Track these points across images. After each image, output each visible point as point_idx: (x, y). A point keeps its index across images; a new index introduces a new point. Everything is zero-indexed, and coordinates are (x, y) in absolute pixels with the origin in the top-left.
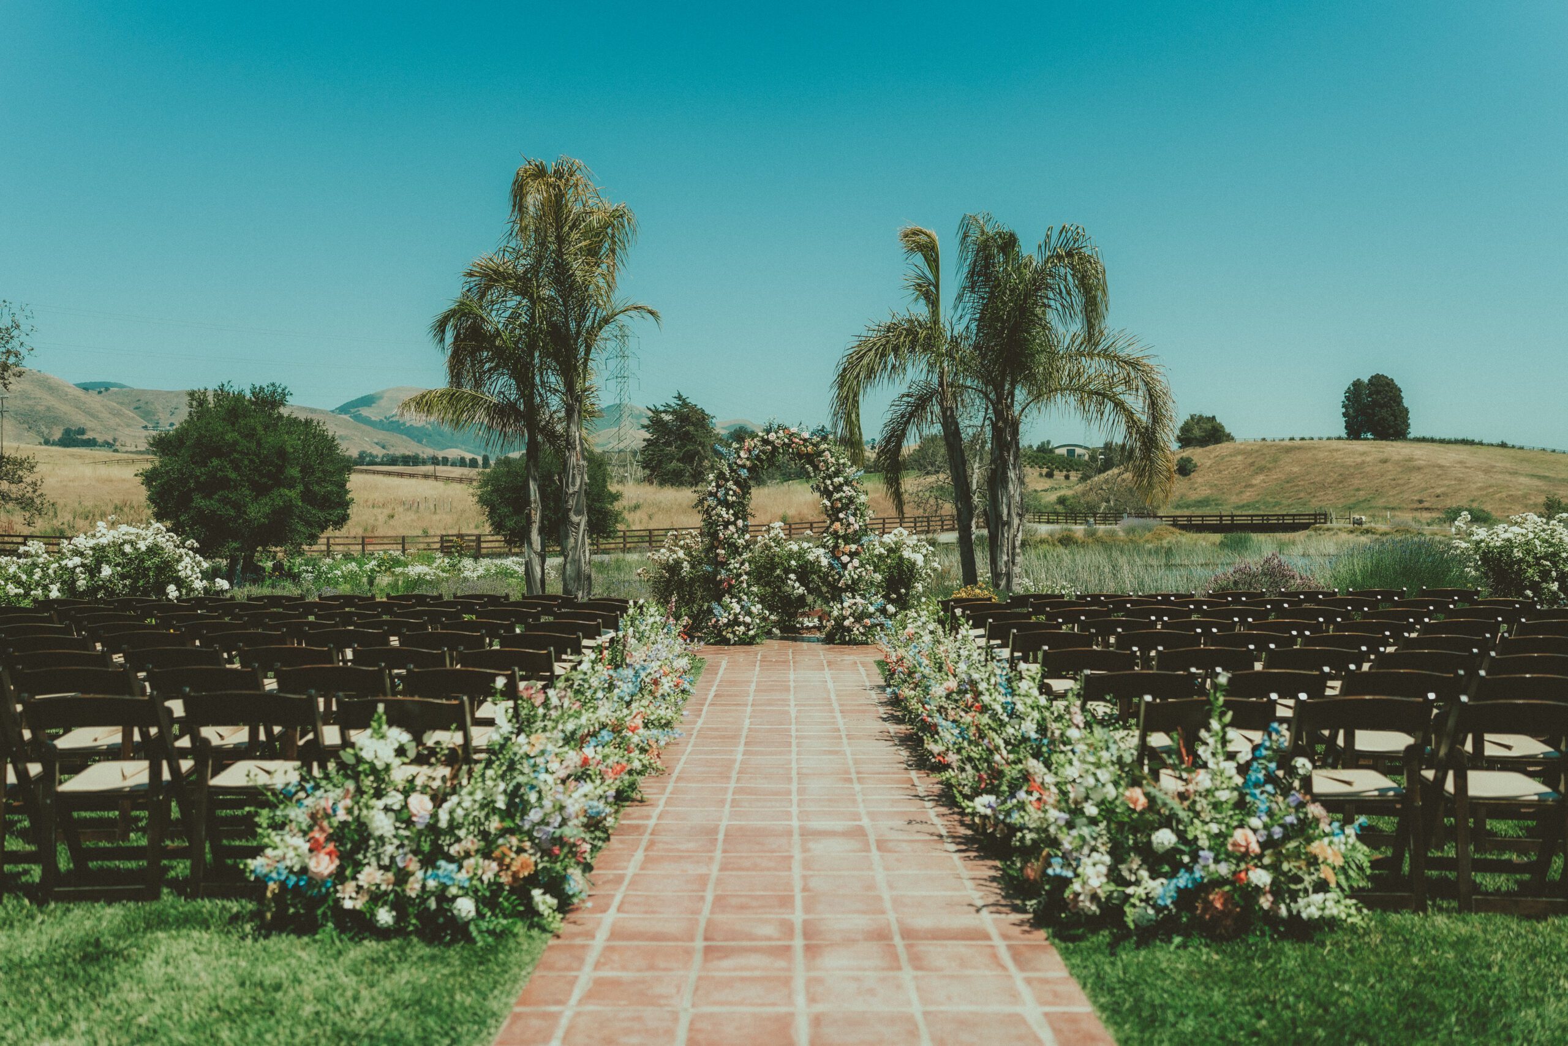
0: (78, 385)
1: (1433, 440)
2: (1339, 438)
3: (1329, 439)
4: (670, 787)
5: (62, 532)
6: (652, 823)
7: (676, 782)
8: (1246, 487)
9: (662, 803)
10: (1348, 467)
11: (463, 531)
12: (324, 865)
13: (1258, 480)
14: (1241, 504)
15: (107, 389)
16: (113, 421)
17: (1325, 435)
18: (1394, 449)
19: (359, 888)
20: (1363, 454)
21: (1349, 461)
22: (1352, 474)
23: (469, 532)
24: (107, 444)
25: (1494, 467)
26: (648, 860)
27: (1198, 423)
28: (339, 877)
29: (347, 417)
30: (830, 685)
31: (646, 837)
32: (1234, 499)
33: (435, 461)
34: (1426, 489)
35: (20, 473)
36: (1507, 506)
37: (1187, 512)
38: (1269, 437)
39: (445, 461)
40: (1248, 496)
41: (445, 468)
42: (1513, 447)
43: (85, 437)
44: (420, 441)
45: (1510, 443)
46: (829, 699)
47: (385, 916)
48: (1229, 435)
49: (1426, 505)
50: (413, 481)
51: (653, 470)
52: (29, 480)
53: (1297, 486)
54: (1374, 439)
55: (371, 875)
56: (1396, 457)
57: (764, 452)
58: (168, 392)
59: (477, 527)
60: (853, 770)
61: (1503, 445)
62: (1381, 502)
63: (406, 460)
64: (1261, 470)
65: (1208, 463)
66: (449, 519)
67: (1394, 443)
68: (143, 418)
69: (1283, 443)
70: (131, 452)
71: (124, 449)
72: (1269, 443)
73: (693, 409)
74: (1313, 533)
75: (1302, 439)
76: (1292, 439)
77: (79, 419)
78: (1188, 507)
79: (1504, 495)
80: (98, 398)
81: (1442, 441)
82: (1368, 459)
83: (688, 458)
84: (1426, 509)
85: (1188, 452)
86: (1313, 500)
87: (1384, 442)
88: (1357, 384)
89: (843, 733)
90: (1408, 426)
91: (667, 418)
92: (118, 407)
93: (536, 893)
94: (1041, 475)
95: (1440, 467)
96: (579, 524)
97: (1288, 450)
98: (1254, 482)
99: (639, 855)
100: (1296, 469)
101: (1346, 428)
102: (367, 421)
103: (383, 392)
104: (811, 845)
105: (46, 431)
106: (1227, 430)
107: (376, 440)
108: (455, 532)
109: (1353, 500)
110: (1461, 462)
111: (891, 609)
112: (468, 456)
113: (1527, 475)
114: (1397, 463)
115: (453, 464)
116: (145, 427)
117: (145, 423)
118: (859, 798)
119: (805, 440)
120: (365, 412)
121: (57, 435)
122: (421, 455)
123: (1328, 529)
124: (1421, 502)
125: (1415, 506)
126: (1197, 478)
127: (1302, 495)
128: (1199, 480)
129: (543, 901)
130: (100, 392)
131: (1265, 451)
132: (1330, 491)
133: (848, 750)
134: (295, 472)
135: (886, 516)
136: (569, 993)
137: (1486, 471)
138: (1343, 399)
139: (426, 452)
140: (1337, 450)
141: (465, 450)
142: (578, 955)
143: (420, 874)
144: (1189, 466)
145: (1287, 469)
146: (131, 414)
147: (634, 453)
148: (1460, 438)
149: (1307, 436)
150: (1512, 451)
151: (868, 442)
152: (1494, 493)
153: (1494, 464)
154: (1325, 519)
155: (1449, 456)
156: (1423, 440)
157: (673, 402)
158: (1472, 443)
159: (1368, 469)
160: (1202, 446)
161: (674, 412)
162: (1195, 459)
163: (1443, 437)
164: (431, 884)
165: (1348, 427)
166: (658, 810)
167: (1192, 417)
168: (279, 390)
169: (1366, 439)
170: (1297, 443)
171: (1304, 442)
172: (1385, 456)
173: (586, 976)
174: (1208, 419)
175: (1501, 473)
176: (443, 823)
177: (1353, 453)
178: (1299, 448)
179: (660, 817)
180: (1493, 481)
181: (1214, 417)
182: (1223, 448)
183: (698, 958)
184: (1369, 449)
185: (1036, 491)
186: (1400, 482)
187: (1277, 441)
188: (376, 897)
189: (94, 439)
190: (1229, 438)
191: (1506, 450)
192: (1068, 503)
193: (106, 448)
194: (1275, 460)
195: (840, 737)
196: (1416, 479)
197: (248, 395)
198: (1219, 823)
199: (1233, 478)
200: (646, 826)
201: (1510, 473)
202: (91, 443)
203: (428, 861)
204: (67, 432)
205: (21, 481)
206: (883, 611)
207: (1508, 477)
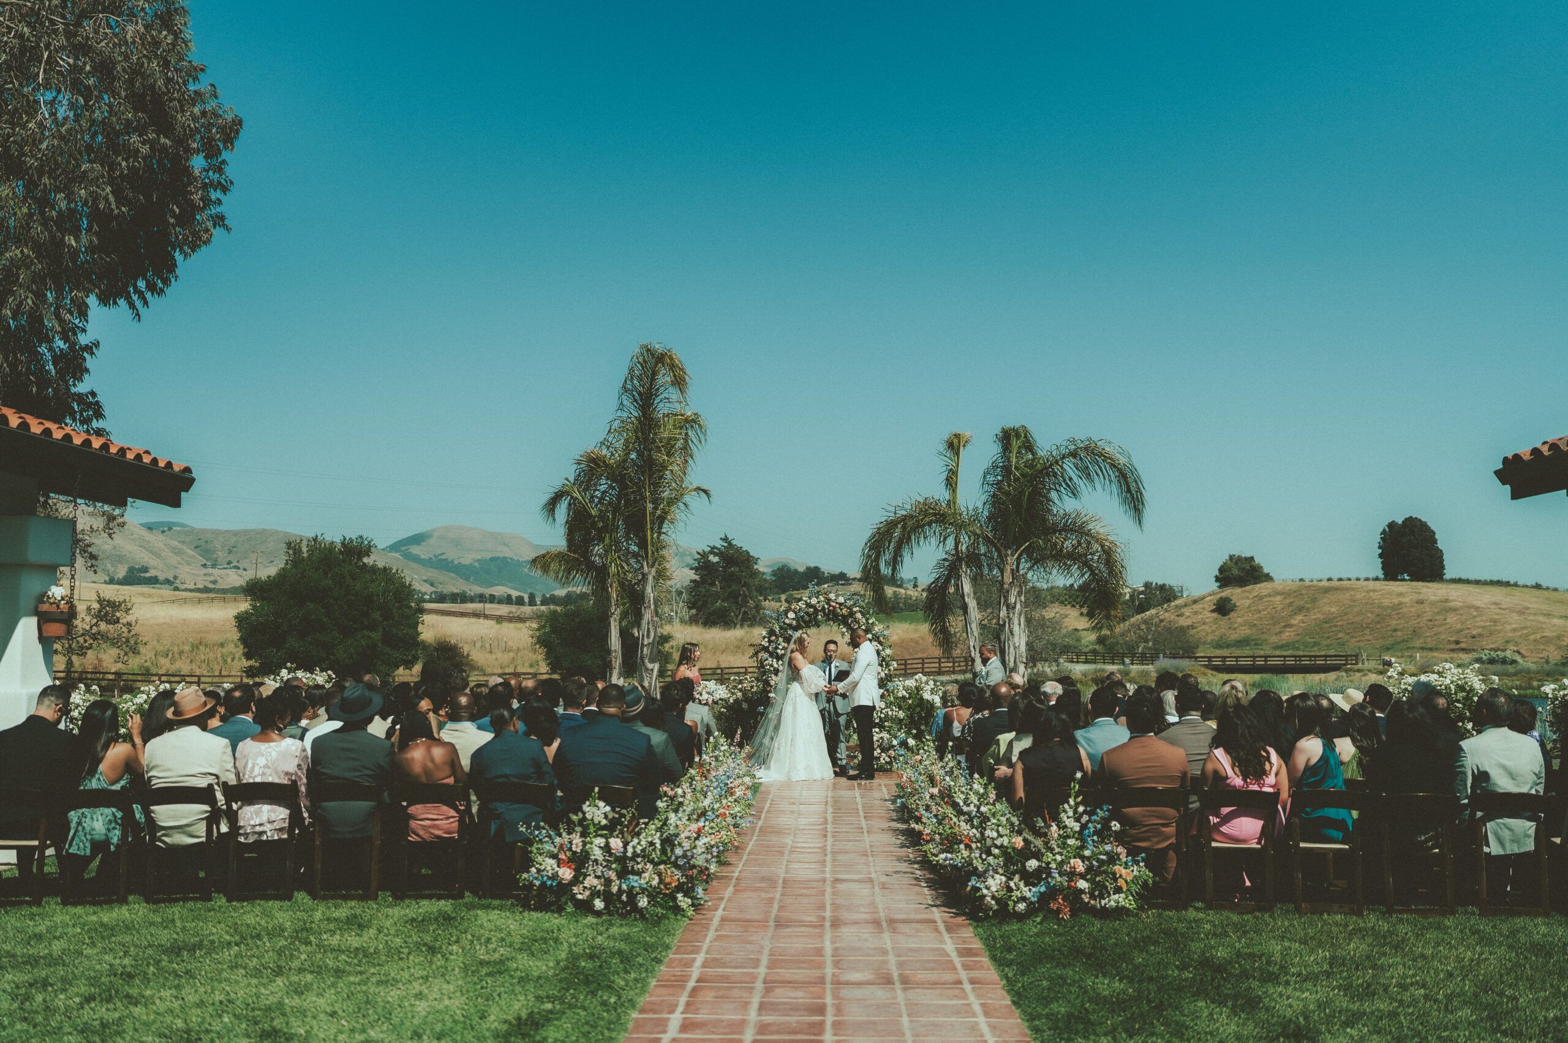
0: (142, 525)
1: (1468, 582)
2: (1377, 579)
3: (1367, 579)
4: (745, 858)
5: (147, 669)
6: (736, 874)
7: (748, 855)
8: (1285, 626)
9: (741, 865)
10: (1384, 608)
11: (520, 670)
12: (566, 874)
13: (1296, 620)
14: (1280, 644)
15: (170, 529)
16: (174, 560)
17: (1363, 576)
18: (1431, 591)
19: (585, 888)
20: (1400, 594)
21: (1386, 602)
22: (1389, 615)
23: (524, 671)
24: (168, 582)
25: (1528, 608)
26: (736, 891)
27: (1236, 563)
28: (576, 881)
29: (397, 555)
30: (859, 800)
31: (734, 881)
32: (1274, 639)
33: (482, 598)
34: (1461, 630)
35: (118, 614)
36: (1542, 647)
37: (1225, 652)
38: (1307, 576)
39: (492, 599)
40: (1287, 636)
41: (492, 605)
42: (1548, 588)
43: (147, 575)
44: (467, 579)
45: (1544, 585)
46: (858, 809)
47: (599, 904)
48: (1268, 575)
49: (1463, 645)
50: (465, 620)
51: (699, 610)
52: (124, 621)
53: (1336, 626)
54: (1411, 580)
55: (591, 881)
56: (1433, 598)
57: (807, 613)
58: (227, 531)
59: (531, 666)
60: (869, 851)
61: (1538, 587)
62: (1418, 643)
63: (455, 598)
64: (1300, 609)
65: (1247, 602)
66: (506, 658)
67: (1430, 585)
68: (202, 556)
69: (1321, 584)
70: (191, 591)
71: (183, 587)
72: (1307, 583)
73: (738, 550)
74: (1344, 674)
75: (1340, 580)
76: (1330, 579)
77: (143, 558)
78: (1228, 646)
79: (1538, 636)
80: (161, 537)
81: (1477, 582)
82: (1404, 600)
83: (734, 597)
84: (1463, 650)
85: (1227, 592)
86: (1353, 640)
87: (1421, 584)
88: (1392, 525)
89: (865, 830)
90: (1443, 567)
91: (714, 559)
92: (180, 546)
93: (680, 896)
94: (1082, 614)
95: (1477, 608)
96: (652, 670)
97: (1327, 590)
98: (1293, 622)
99: (731, 889)
100: (1333, 610)
101: (1383, 568)
102: (417, 559)
103: (433, 531)
104: (838, 885)
105: (112, 570)
106: (1266, 571)
107: (425, 578)
108: (511, 670)
109: (1390, 641)
110: (1495, 604)
111: (911, 742)
112: (515, 594)
113: (1561, 617)
114: (1432, 603)
115: (500, 602)
116: (204, 566)
117: (205, 561)
118: (871, 864)
119: (841, 604)
120: (415, 550)
121: (121, 573)
122: (469, 592)
123: (1359, 671)
124: (1457, 642)
125: (1453, 646)
126: (1237, 618)
127: (1341, 635)
128: (1239, 620)
129: (683, 901)
130: (163, 532)
131: (1304, 592)
132: (1367, 632)
133: (867, 840)
134: (377, 615)
135: (925, 655)
136: (705, 939)
137: (1521, 613)
138: (1379, 540)
139: (475, 589)
140: (1374, 591)
141: (511, 588)
142: (707, 927)
143: (618, 882)
144: (1229, 606)
145: (1326, 609)
146: (191, 553)
147: (680, 593)
148: (1495, 579)
149: (1344, 576)
150: (1545, 593)
151: (910, 581)
152: (1528, 635)
153: (1528, 605)
154: (1357, 660)
155: (1483, 598)
156: (1459, 581)
157: (719, 544)
158: (1507, 584)
159: (1405, 610)
160: (1241, 586)
161: (720, 554)
162: (1234, 599)
163: (1478, 579)
164: (624, 887)
165: (1385, 567)
166: (739, 869)
167: (1231, 557)
168: (366, 542)
169: (1404, 580)
170: (1335, 583)
171: (1341, 582)
172: (1421, 597)
173: (711, 934)
174: (1246, 559)
175: (1535, 614)
176: (629, 854)
177: (1390, 593)
178: (1336, 589)
179: (740, 872)
180: (1528, 624)
181: (1252, 558)
182: (1262, 588)
183: (772, 929)
184: (1405, 590)
185: (1076, 630)
186: (1436, 623)
187: (1315, 583)
188: (595, 894)
189: (156, 577)
190: (1268, 578)
191: (1540, 592)
192: (1108, 642)
193: (167, 586)
194: (1314, 600)
195: (863, 832)
196: (1451, 619)
197: (339, 546)
198: (1062, 855)
199: (1273, 618)
200: (732, 876)
201: (1545, 615)
202: (153, 581)
203: (622, 874)
204: (131, 570)
205: (118, 622)
206: (904, 744)
207: (1541, 619)
